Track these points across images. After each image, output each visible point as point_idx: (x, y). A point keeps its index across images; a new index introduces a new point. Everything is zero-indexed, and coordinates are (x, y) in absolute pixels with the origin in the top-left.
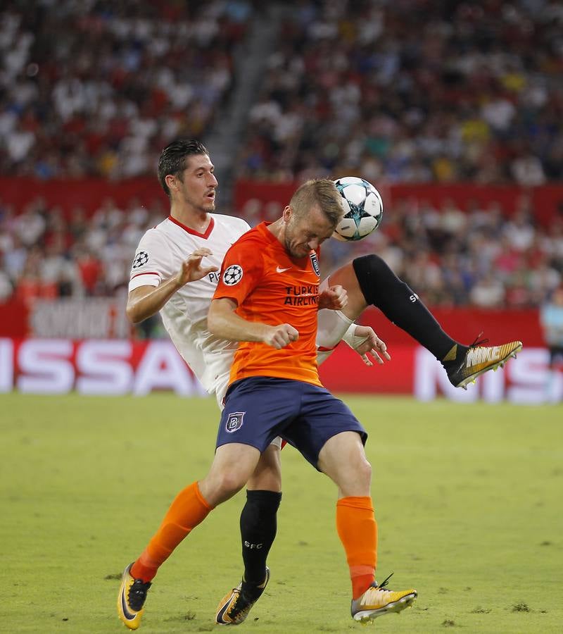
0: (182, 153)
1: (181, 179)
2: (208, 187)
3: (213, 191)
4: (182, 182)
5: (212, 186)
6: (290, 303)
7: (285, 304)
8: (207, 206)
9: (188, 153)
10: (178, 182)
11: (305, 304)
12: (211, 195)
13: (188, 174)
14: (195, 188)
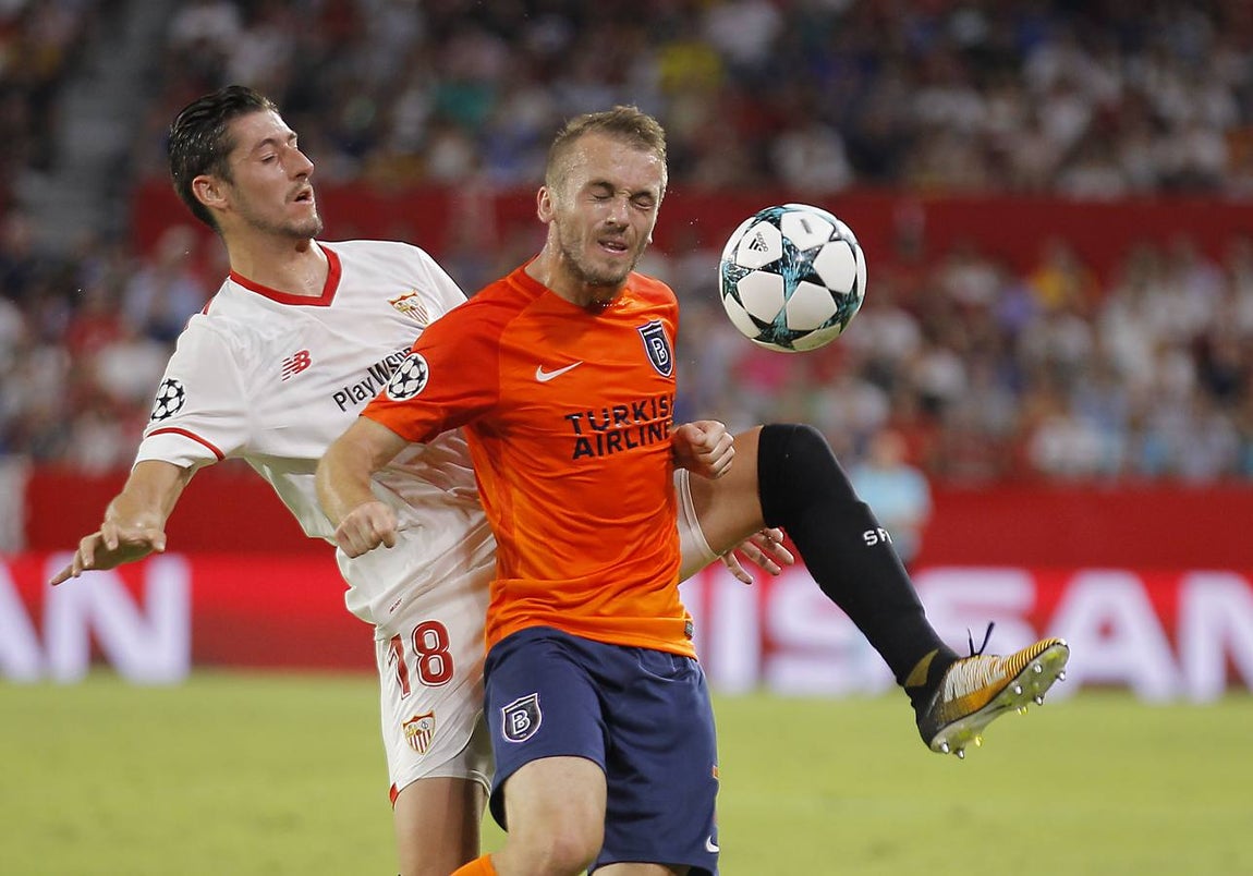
0: (214, 120)
1: (226, 177)
2: (291, 179)
3: (307, 186)
4: (231, 182)
5: (302, 175)
6: (589, 452)
7: (576, 456)
8: (299, 223)
9: (229, 115)
10: (223, 188)
11: (630, 446)
12: (305, 196)
13: (237, 161)
14: (264, 190)
